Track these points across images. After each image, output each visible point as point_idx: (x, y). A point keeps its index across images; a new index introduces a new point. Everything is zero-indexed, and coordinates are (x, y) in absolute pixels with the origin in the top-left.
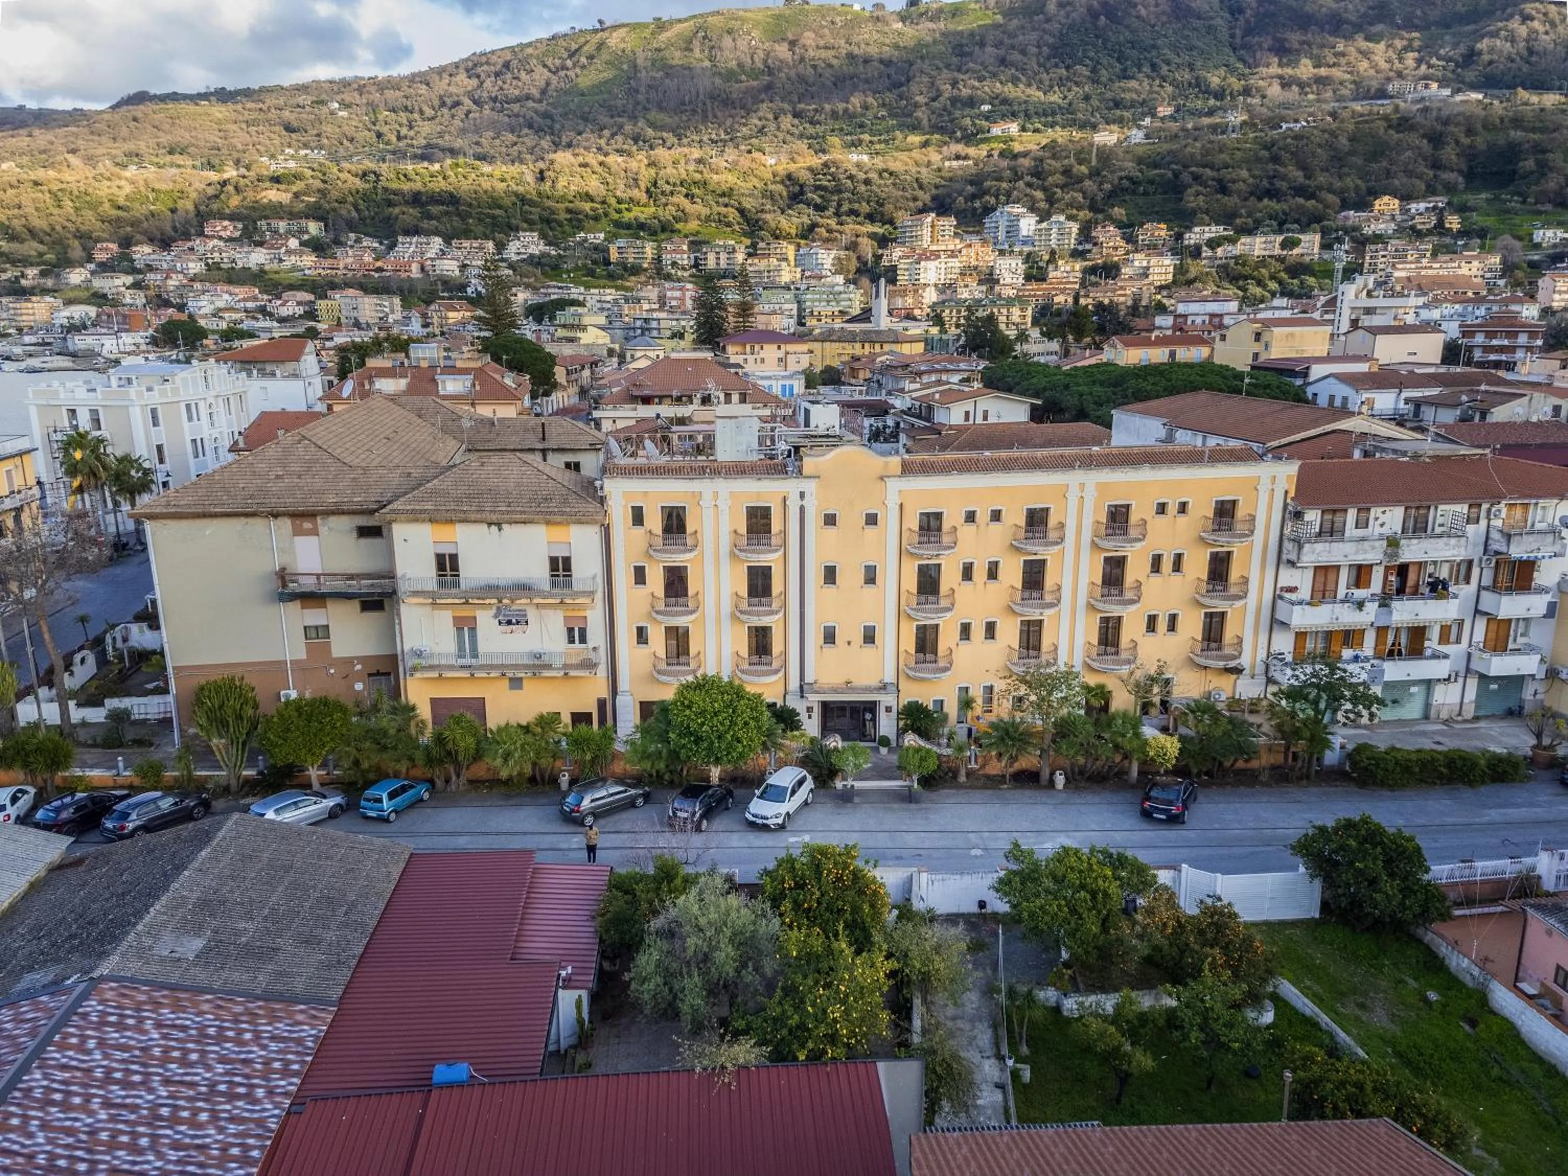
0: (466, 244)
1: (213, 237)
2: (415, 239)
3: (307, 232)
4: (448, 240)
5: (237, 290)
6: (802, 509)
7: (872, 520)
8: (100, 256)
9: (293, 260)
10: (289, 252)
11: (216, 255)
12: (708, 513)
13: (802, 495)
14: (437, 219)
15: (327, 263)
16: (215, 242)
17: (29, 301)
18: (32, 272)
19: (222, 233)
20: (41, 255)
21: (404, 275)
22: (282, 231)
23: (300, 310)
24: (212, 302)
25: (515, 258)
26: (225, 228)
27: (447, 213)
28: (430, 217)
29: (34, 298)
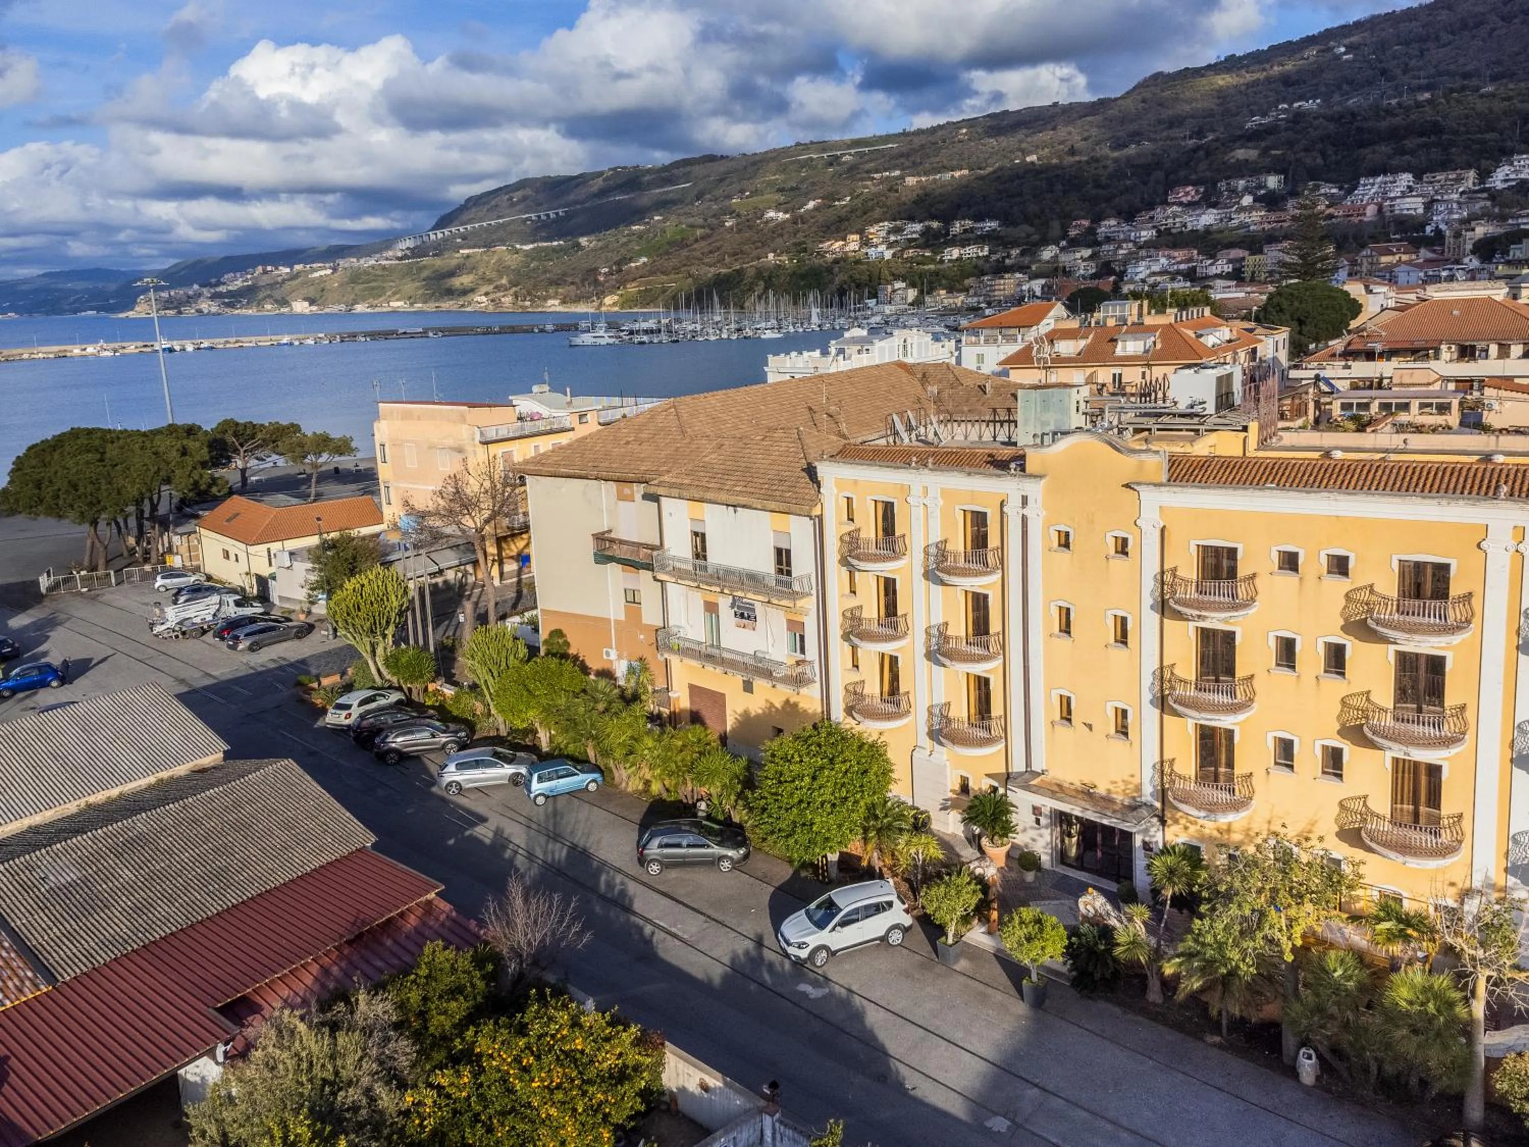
0: (1440, 177)
1: (1174, 204)
2: (1379, 179)
3: (1265, 187)
4: (1418, 177)
5: (1176, 254)
6: (1024, 520)
7: (1122, 548)
8: (1073, 233)
9: (1243, 217)
10: (1242, 209)
11: (1170, 221)
12: (918, 513)
13: (1025, 501)
14: (1412, 153)
15: (1273, 217)
16: (1175, 208)
17: (1003, 278)
18: (1015, 252)
19: (1184, 200)
20: (1028, 236)
21: (1356, 220)
22: (1240, 189)
23: (1228, 268)
24: (1149, 267)
25: (1500, 186)
26: (1187, 194)
27: (1425, 145)
28: (1403, 152)
29: (1007, 276)
